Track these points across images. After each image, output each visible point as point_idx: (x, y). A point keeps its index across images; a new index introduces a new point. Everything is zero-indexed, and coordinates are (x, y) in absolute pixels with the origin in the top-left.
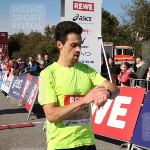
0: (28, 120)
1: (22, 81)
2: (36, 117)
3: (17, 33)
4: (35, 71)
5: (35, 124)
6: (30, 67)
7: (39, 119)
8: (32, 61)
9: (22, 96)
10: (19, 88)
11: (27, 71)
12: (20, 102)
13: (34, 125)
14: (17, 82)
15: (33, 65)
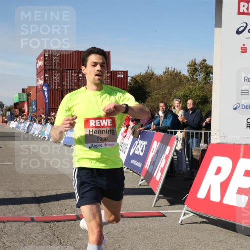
0: (155, 207)
1: (146, 143)
2: (168, 203)
3: (144, 73)
4: (168, 127)
5: (166, 213)
6: (160, 121)
7: (173, 207)
8: (164, 110)
9: (146, 168)
10: (142, 154)
11: (155, 126)
12: (142, 178)
13: (163, 216)
14: (139, 144)
15: (166, 117)
